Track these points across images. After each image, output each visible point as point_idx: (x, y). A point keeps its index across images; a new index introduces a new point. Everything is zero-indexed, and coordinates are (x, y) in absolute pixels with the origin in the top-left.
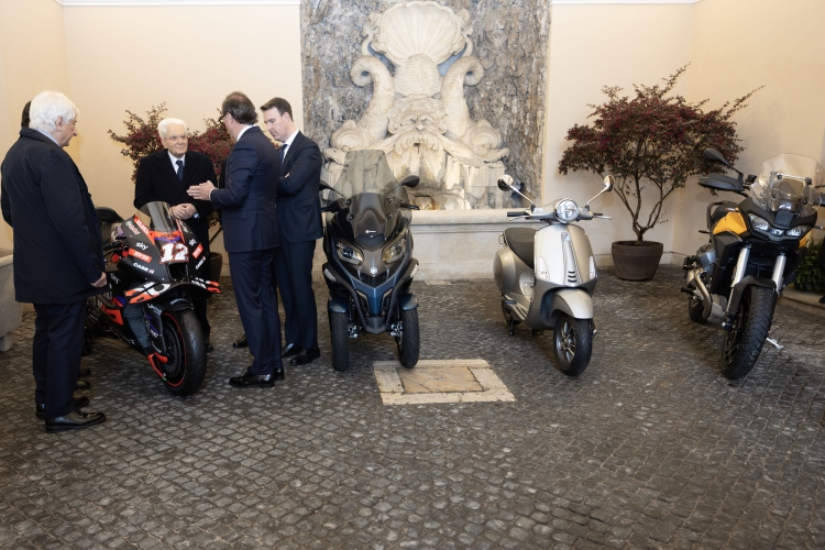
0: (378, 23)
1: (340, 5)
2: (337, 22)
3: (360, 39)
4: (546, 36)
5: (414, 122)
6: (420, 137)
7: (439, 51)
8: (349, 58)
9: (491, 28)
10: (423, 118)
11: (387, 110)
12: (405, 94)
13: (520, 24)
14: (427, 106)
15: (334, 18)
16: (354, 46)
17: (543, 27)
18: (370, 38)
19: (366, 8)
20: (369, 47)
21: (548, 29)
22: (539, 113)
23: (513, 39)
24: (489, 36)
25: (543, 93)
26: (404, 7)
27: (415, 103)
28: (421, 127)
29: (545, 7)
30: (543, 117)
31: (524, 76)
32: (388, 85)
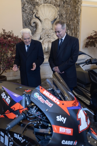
0: (38, 9)
1: (27, 4)
2: (26, 8)
3: (32, 13)
4: (80, 14)
5: (47, 36)
6: (50, 39)
7: (52, 18)
8: (30, 19)
9: (62, 13)
10: (49, 35)
11: (41, 32)
12: (44, 28)
13: (70, 12)
14: (50, 32)
15: (25, 7)
16: (31, 15)
17: (79, 12)
18: (35, 13)
19: (34, 5)
20: (35, 16)
21: (80, 12)
22: (78, 33)
23: (68, 16)
24: (62, 15)
25: (79, 28)
26: (44, 5)
27: (47, 31)
28: (50, 37)
29: (80, 7)
30: (79, 34)
31: (72, 24)
32: (41, 26)
